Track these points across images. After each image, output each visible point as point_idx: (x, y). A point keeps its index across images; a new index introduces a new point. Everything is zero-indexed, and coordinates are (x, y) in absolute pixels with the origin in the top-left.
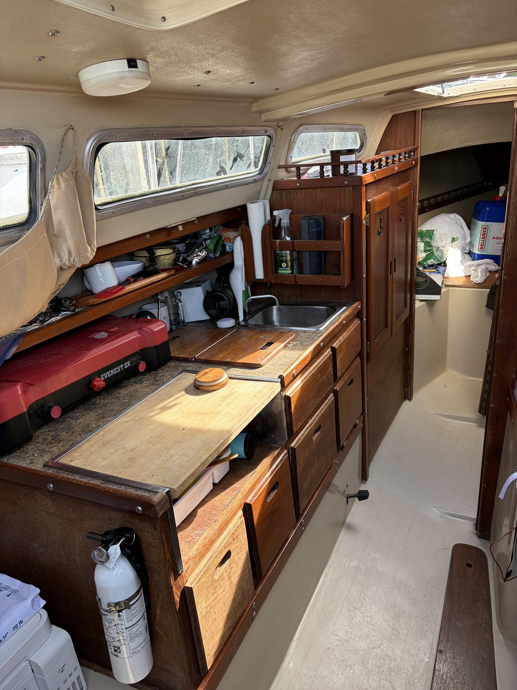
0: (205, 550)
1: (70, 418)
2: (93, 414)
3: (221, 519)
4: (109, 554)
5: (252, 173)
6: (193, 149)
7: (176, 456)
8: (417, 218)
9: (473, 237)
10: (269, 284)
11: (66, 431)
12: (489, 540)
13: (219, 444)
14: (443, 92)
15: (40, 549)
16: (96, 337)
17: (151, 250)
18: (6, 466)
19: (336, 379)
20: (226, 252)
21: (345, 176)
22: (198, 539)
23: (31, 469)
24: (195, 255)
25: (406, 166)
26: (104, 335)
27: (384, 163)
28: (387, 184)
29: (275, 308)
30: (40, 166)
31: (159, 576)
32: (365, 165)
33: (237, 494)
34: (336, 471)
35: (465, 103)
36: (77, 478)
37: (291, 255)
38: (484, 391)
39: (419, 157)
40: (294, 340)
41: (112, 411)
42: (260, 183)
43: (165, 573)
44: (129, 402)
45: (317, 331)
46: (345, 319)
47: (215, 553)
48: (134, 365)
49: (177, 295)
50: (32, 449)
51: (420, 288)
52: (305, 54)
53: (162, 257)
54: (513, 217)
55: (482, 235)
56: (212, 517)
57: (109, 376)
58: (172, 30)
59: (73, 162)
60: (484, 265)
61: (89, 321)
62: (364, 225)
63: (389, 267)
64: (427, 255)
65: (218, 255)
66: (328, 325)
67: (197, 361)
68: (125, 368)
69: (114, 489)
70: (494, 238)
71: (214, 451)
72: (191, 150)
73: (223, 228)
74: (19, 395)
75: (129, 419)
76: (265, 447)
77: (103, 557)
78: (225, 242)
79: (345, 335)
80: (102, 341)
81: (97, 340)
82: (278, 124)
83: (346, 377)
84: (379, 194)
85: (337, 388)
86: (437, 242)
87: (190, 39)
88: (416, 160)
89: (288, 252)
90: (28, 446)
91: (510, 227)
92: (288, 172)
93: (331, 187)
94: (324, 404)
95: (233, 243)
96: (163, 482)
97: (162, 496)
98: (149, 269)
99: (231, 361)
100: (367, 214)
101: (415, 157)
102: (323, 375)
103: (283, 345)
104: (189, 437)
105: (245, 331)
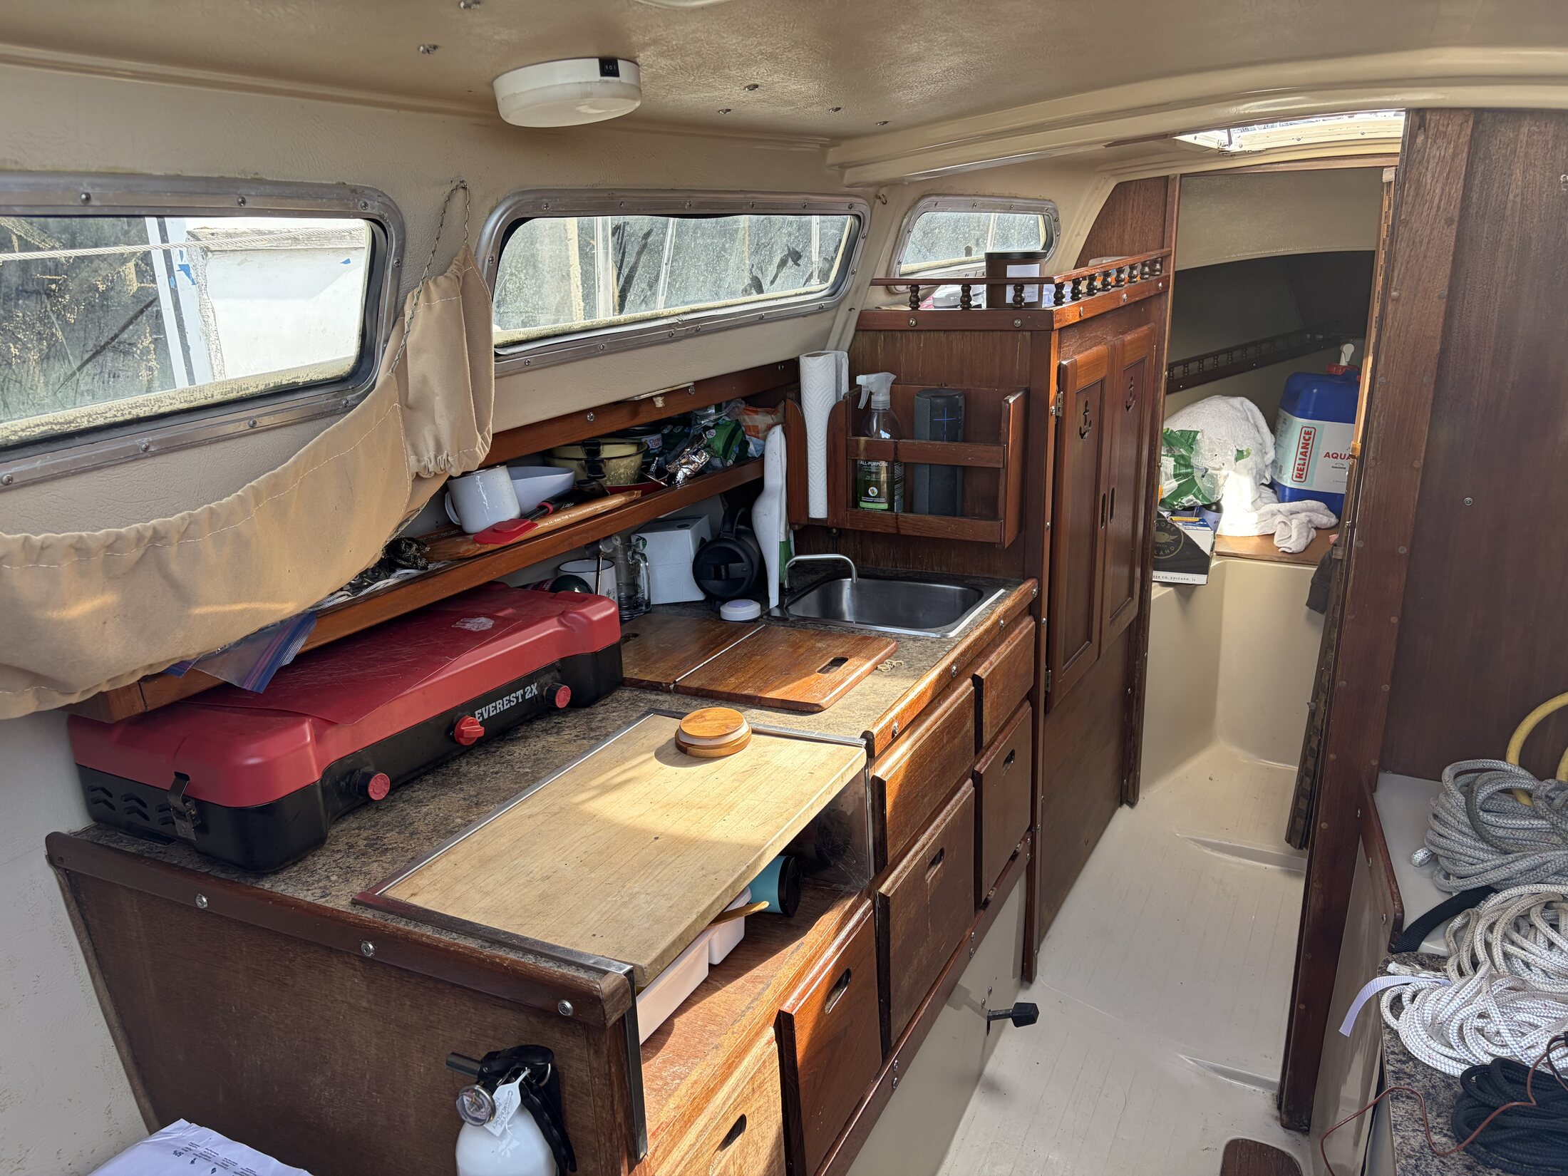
0: (694, 1109)
1: (404, 802)
2: (454, 795)
3: (729, 1042)
4: (497, 1104)
5: (815, 292)
6: (698, 238)
7: (643, 896)
8: (1161, 404)
9: (1281, 451)
10: (834, 530)
11: (397, 830)
12: (1308, 1135)
13: (736, 876)
14: (1230, 142)
15: (325, 1089)
16: (468, 626)
17: (592, 447)
18: (270, 899)
19: (979, 747)
20: (748, 457)
21: (1016, 308)
22: (679, 1085)
23: (326, 909)
24: (683, 461)
25: (1143, 292)
26: (484, 623)
27: (1098, 284)
28: (1102, 329)
29: (847, 582)
30: (392, 261)
31: (595, 1160)
32: (1060, 287)
33: (763, 989)
34: (971, 955)
35: (1276, 165)
36: (427, 931)
37: (890, 470)
38: (1299, 794)
39: (1171, 274)
40: (892, 655)
41: (496, 791)
42: (830, 314)
43: (611, 1155)
44: (533, 772)
45: (943, 639)
46: (1005, 615)
47: (715, 1118)
48: (544, 693)
49: (637, 546)
50: (324, 865)
51: (1162, 555)
52: (956, 60)
53: (614, 461)
54: (1379, 417)
55: (1302, 448)
56: (707, 1039)
57: (491, 714)
58: (702, 8)
59: (461, 256)
60: (1304, 514)
61: (457, 591)
62: (1052, 415)
63: (1100, 507)
64: (1180, 485)
65: (730, 462)
66: (965, 628)
67: (681, 690)
68: (527, 697)
69: (513, 961)
70: (1327, 455)
71: (726, 890)
72: (695, 240)
73: (743, 406)
74: (307, 745)
75: (536, 810)
76: (822, 890)
77: (483, 1110)
78: (747, 437)
79: (1003, 651)
80: (481, 638)
81: (469, 633)
82: (878, 191)
83: (1000, 745)
84: (1087, 350)
85: (981, 769)
86: (1203, 459)
87: (733, 25)
88: (1166, 280)
89: (884, 464)
90: (316, 859)
91: (1374, 435)
92: (890, 292)
93: (983, 331)
94: (953, 802)
95: (765, 439)
96: (616, 950)
97: (617, 981)
98: (587, 487)
99: (755, 694)
100: (1059, 392)
101: (1164, 274)
102: (954, 738)
103: (869, 665)
104: (670, 857)
105: (783, 630)
